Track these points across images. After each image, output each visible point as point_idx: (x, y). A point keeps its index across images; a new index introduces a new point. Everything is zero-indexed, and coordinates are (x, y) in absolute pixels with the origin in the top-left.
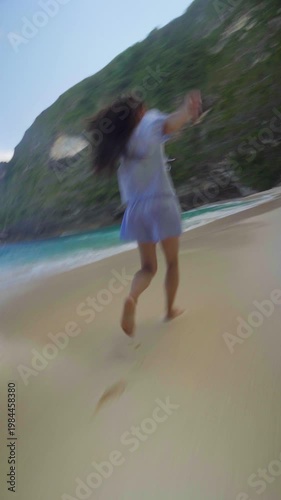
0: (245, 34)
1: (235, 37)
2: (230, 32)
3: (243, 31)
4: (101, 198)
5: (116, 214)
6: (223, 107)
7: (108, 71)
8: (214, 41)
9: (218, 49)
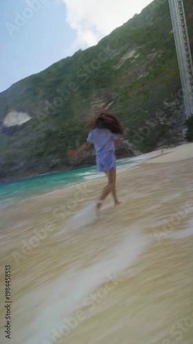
0: (134, 60)
1: (128, 61)
2: (125, 58)
3: (133, 58)
4: (40, 155)
5: (51, 165)
6: (121, 101)
7: (48, 72)
8: (116, 62)
9: (118, 67)
